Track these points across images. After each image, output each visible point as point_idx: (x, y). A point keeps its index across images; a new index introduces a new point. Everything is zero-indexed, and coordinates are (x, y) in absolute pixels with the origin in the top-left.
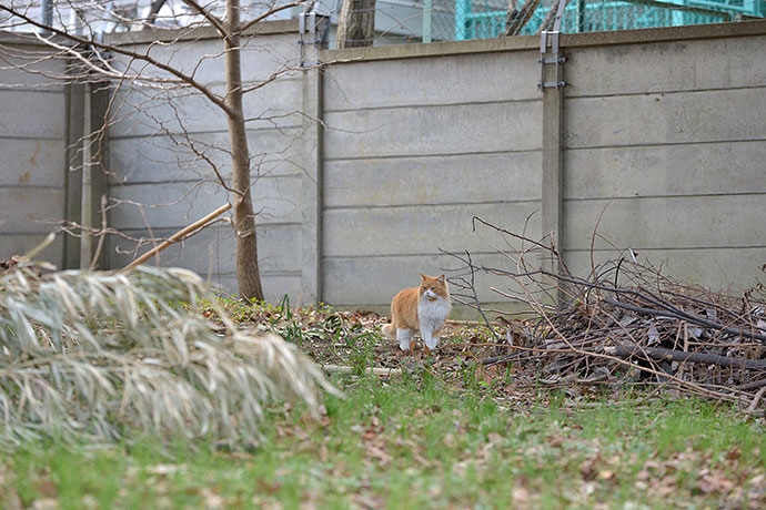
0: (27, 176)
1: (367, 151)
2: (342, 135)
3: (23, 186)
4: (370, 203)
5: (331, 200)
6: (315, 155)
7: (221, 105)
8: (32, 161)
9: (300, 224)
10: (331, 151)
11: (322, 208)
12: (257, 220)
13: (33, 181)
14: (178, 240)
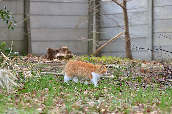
0: (78, 25)
1: (164, 18)
2: (158, 13)
3: (76, 28)
4: (165, 31)
5: (155, 31)
6: (151, 19)
7: (120, 5)
8: (79, 22)
9: (147, 37)
10: (155, 18)
11: (153, 33)
12: (131, 36)
13: (79, 27)
14: (110, 42)
